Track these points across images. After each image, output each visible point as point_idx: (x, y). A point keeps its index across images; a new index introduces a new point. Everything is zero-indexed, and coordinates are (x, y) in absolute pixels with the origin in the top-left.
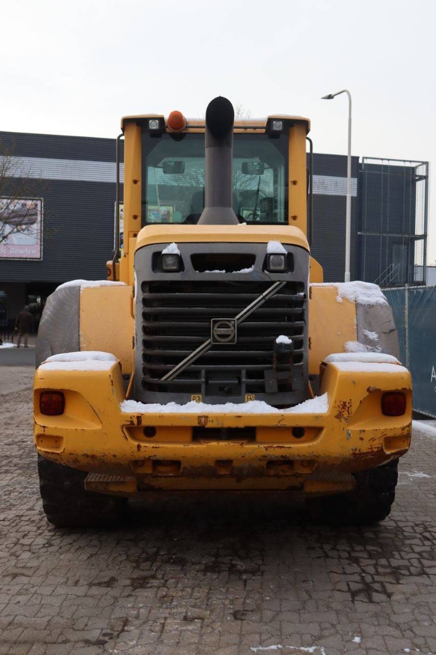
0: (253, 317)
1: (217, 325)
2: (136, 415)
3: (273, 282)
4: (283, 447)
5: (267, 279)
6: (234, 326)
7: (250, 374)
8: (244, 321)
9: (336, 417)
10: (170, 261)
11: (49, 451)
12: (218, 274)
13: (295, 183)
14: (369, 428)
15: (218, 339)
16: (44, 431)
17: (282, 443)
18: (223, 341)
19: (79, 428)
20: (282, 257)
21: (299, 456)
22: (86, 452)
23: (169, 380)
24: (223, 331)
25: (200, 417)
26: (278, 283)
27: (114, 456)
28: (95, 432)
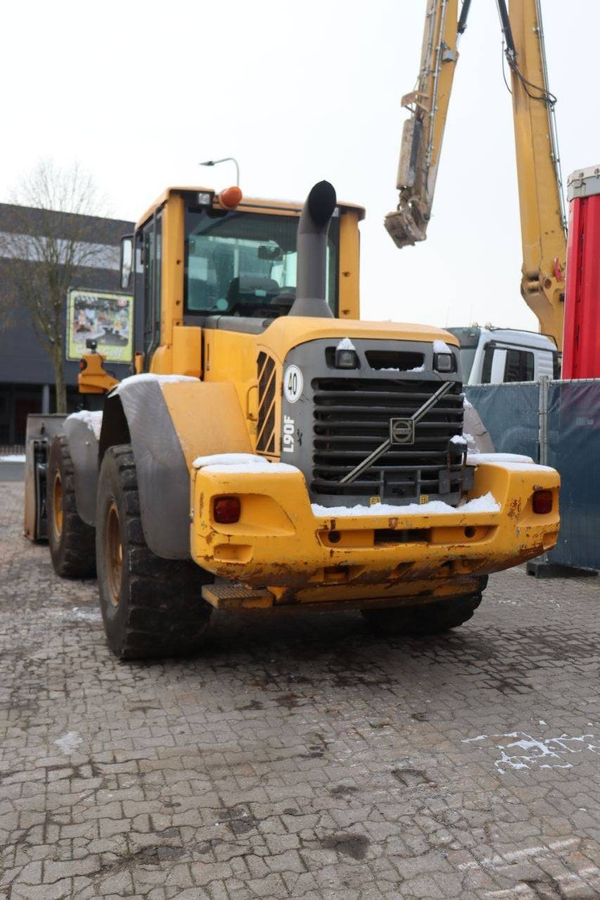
0: (428, 417)
1: (395, 425)
2: (330, 519)
3: (443, 382)
4: (464, 546)
5: (437, 379)
6: (411, 426)
7: (425, 475)
8: (420, 421)
9: (508, 515)
10: (346, 356)
11: (232, 562)
12: (392, 373)
13: (346, 274)
14: (534, 525)
15: (397, 439)
16: (229, 540)
17: (462, 542)
18: (402, 441)
19: (270, 535)
20: (449, 357)
21: (476, 555)
22: (276, 561)
23: (349, 482)
24: (401, 431)
25: (391, 519)
26: (448, 383)
27: (306, 563)
28: (288, 538)
